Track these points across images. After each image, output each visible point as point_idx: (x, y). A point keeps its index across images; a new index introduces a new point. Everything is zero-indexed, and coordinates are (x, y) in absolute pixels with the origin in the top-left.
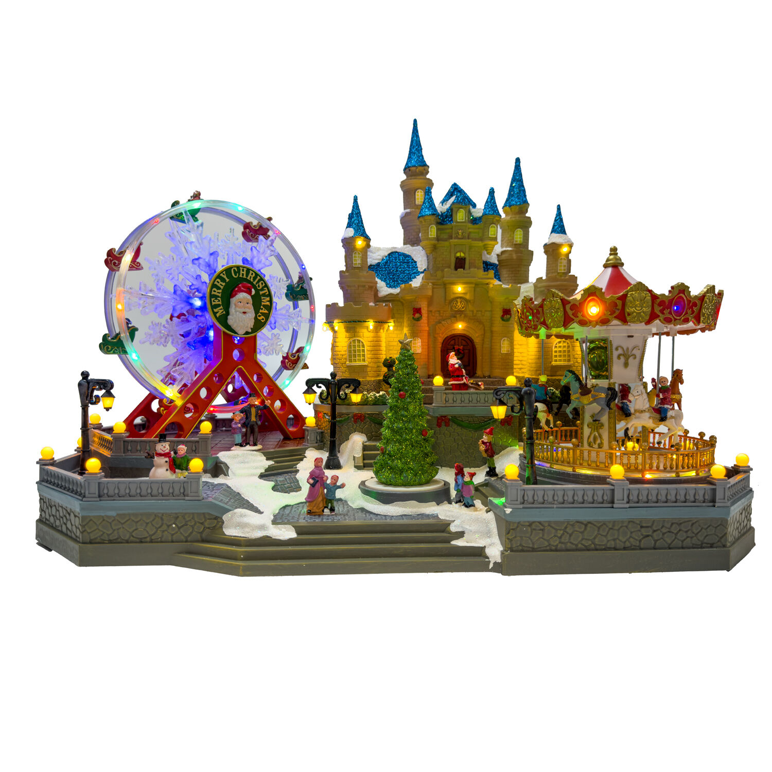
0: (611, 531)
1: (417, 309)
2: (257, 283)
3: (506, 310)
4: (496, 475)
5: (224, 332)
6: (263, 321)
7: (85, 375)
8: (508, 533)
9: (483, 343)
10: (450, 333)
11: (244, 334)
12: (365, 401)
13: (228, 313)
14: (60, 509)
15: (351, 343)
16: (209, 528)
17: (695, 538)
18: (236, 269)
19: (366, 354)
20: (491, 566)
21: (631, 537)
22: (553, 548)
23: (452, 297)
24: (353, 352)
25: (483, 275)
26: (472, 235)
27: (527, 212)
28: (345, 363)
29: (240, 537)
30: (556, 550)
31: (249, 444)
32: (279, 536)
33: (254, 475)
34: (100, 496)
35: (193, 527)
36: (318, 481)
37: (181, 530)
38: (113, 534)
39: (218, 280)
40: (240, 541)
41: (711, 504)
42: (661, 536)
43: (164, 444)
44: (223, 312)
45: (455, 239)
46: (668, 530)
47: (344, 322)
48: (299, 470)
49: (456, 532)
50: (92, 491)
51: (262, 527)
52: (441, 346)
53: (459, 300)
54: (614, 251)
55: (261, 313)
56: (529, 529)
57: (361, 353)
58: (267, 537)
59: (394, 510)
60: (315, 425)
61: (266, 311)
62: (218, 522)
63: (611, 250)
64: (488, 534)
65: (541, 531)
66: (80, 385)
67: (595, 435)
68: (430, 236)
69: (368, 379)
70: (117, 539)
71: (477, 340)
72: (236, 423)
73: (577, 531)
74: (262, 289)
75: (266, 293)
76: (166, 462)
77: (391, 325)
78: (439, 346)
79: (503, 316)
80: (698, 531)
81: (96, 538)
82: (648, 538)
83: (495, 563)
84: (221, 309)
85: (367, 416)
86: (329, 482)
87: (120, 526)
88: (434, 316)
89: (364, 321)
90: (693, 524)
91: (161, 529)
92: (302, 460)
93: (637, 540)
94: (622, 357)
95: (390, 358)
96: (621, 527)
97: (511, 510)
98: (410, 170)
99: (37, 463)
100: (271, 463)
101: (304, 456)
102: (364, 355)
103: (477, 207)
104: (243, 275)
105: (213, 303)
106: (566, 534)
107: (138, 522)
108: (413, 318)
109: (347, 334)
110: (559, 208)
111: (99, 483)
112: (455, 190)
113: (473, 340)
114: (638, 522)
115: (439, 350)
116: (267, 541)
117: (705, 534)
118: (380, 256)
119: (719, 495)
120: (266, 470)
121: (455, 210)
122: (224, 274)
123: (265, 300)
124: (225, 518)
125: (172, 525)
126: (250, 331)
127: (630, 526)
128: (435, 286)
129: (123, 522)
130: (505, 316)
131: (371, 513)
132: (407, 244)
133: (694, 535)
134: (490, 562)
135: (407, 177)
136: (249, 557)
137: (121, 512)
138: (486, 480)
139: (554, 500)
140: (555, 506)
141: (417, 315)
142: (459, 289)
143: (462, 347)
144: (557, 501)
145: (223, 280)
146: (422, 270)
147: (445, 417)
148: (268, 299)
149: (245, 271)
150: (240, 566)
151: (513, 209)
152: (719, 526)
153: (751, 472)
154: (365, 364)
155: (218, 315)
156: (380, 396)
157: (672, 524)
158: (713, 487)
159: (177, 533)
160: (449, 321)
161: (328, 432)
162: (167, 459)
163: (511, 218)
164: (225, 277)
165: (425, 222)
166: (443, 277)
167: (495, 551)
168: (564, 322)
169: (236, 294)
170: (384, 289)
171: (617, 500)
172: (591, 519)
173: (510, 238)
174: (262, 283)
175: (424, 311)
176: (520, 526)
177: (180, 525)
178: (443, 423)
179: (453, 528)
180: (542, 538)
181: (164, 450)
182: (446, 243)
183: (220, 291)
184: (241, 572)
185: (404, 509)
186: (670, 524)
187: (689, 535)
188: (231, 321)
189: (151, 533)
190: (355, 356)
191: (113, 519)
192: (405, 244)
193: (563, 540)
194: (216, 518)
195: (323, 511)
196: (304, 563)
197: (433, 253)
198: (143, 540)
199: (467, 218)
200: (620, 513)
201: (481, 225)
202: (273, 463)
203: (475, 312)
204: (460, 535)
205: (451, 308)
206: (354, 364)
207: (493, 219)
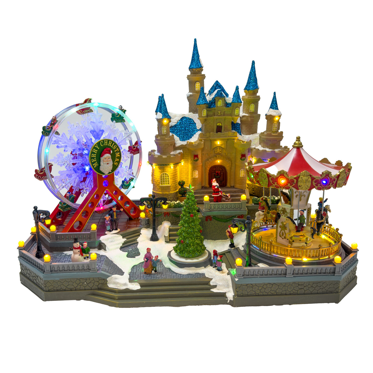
0: (284, 287)
1: (196, 155)
2: (113, 147)
3: (243, 155)
4: (234, 247)
5: (98, 174)
6: (117, 165)
7: (35, 208)
8: (236, 289)
9: (231, 170)
10: (214, 165)
11: (108, 174)
12: (170, 206)
13: (100, 165)
14: (32, 273)
15: (162, 175)
16: (101, 284)
17: (324, 289)
18: (102, 141)
19: (169, 180)
20: (228, 301)
21: (293, 289)
22: (257, 294)
23: (215, 147)
24: (162, 179)
25: (231, 134)
26: (226, 113)
27: (257, 92)
28: (159, 185)
29: (115, 288)
30: (258, 295)
31: (113, 229)
32: (133, 288)
33: (117, 248)
34: (51, 271)
35: (94, 283)
36: (149, 259)
37: (89, 285)
38: (58, 287)
39: (94, 149)
40: (116, 290)
41: (333, 274)
42: (308, 289)
43: (77, 243)
44: (97, 165)
45: (217, 116)
46: (311, 286)
47: (158, 165)
48: (138, 242)
49: (213, 286)
50: (47, 269)
51: (125, 284)
52: (208, 172)
53: (218, 148)
54: (298, 139)
55: (116, 161)
56: (246, 287)
57: (167, 180)
58: (128, 289)
59: (184, 271)
60: (145, 217)
61: (118, 160)
62: (105, 281)
63: (297, 138)
64: (228, 286)
65: (251, 288)
66: (33, 213)
67: (283, 232)
68: (203, 116)
69: (171, 192)
70: (61, 289)
71: (228, 169)
72: (107, 221)
73: (268, 287)
74: (116, 149)
75: (118, 150)
76: (79, 251)
77: (183, 163)
78: (208, 171)
79: (241, 158)
80: (326, 286)
81: (51, 289)
82: (301, 290)
83: (230, 301)
84: (96, 163)
85: (171, 213)
86: (154, 259)
87: (61, 284)
88: (205, 156)
89: (168, 165)
90: (323, 283)
91: (80, 284)
92: (139, 235)
93: (296, 290)
94: (298, 197)
95: (182, 181)
96: (289, 285)
97: (238, 279)
98: (192, 70)
99: (17, 249)
100: (125, 239)
101: (140, 233)
102: (168, 181)
103: (229, 97)
104: (106, 144)
105: (92, 161)
106: (263, 289)
107: (69, 282)
108: (194, 160)
109: (160, 170)
110: (275, 93)
111: (50, 266)
112: (217, 85)
113: (225, 168)
114: (297, 283)
115: (208, 174)
116: (127, 291)
117: (329, 287)
118: (176, 120)
119: (337, 270)
120: (123, 244)
121: (217, 100)
122: (96, 146)
123: (118, 155)
124: (108, 279)
125: (84, 283)
126: (111, 171)
127: (293, 285)
128: (205, 141)
129: (62, 282)
130: (243, 158)
131: (174, 272)
132: (190, 112)
133: (323, 288)
134: (228, 300)
135: (191, 73)
136: (120, 299)
137: (61, 278)
138: (229, 249)
139: (258, 274)
140: (258, 277)
141: (196, 158)
142: (218, 143)
143: (219, 172)
144: (260, 274)
145: (96, 149)
146: (199, 129)
147: (209, 216)
148: (119, 153)
149: (107, 141)
150: (116, 303)
151: (249, 92)
152: (335, 284)
153: (358, 252)
154: (169, 185)
155: (95, 167)
156: (177, 203)
157: (313, 283)
158: (335, 267)
159: (87, 286)
160: (213, 159)
161: (151, 220)
162: (79, 250)
163: (248, 97)
164: (97, 147)
165: (200, 107)
166: (210, 137)
167: (230, 295)
168: (268, 185)
169: (103, 155)
170: (179, 142)
171: (288, 274)
172: (275, 282)
173: (247, 109)
174: (116, 146)
175: (200, 156)
176: (242, 286)
177: (88, 283)
178: (209, 219)
179: (212, 283)
180: (252, 291)
181: (77, 246)
182: (212, 118)
183: (95, 155)
184: (117, 306)
185: (189, 271)
186: (312, 283)
187: (321, 288)
188: (102, 169)
189: (75, 286)
190: (164, 181)
191: (58, 281)
192: (189, 112)
193: (261, 291)
194: (104, 279)
195: (152, 272)
196: (144, 302)
197: (205, 123)
198: (72, 289)
199: (223, 104)
200: (289, 279)
201: (231, 107)
202: (126, 239)
203: (227, 154)
204: (215, 286)
205: (214, 152)
206: (163, 185)
207: (237, 105)
